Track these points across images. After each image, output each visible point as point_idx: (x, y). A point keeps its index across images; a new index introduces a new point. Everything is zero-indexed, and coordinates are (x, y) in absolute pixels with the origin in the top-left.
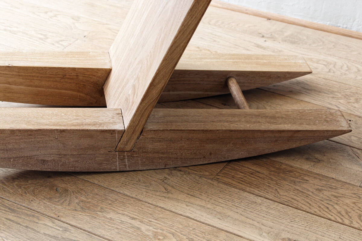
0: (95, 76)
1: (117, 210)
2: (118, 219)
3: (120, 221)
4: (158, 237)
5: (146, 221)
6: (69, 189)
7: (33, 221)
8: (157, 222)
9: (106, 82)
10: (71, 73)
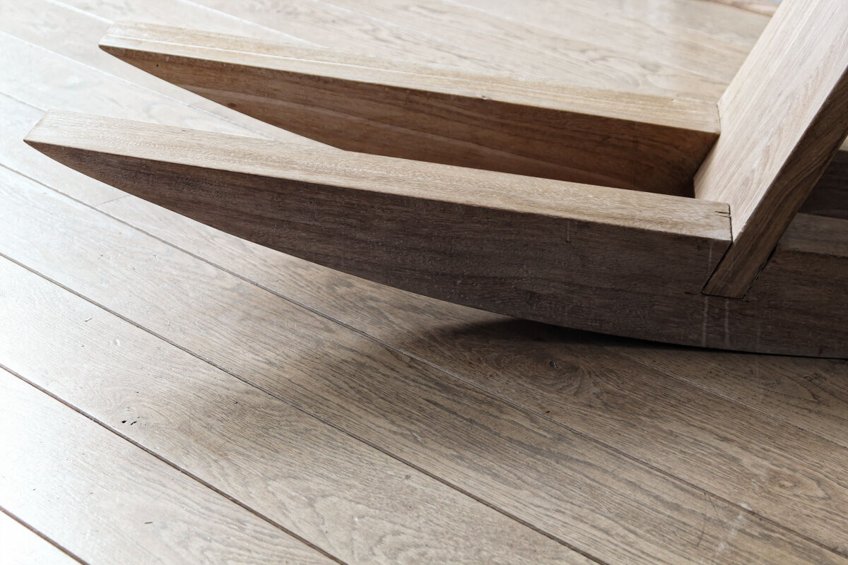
0: (677, 148)
1: (689, 418)
2: (689, 435)
3: (692, 440)
4: (780, 482)
5: (756, 447)
6: (582, 367)
7: (488, 412)
8: (782, 453)
9: (702, 166)
10: (623, 134)
